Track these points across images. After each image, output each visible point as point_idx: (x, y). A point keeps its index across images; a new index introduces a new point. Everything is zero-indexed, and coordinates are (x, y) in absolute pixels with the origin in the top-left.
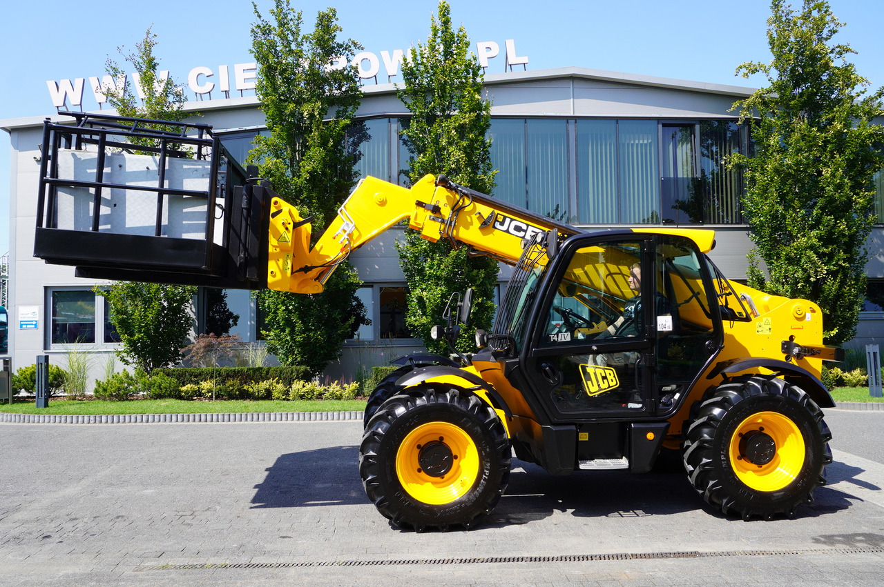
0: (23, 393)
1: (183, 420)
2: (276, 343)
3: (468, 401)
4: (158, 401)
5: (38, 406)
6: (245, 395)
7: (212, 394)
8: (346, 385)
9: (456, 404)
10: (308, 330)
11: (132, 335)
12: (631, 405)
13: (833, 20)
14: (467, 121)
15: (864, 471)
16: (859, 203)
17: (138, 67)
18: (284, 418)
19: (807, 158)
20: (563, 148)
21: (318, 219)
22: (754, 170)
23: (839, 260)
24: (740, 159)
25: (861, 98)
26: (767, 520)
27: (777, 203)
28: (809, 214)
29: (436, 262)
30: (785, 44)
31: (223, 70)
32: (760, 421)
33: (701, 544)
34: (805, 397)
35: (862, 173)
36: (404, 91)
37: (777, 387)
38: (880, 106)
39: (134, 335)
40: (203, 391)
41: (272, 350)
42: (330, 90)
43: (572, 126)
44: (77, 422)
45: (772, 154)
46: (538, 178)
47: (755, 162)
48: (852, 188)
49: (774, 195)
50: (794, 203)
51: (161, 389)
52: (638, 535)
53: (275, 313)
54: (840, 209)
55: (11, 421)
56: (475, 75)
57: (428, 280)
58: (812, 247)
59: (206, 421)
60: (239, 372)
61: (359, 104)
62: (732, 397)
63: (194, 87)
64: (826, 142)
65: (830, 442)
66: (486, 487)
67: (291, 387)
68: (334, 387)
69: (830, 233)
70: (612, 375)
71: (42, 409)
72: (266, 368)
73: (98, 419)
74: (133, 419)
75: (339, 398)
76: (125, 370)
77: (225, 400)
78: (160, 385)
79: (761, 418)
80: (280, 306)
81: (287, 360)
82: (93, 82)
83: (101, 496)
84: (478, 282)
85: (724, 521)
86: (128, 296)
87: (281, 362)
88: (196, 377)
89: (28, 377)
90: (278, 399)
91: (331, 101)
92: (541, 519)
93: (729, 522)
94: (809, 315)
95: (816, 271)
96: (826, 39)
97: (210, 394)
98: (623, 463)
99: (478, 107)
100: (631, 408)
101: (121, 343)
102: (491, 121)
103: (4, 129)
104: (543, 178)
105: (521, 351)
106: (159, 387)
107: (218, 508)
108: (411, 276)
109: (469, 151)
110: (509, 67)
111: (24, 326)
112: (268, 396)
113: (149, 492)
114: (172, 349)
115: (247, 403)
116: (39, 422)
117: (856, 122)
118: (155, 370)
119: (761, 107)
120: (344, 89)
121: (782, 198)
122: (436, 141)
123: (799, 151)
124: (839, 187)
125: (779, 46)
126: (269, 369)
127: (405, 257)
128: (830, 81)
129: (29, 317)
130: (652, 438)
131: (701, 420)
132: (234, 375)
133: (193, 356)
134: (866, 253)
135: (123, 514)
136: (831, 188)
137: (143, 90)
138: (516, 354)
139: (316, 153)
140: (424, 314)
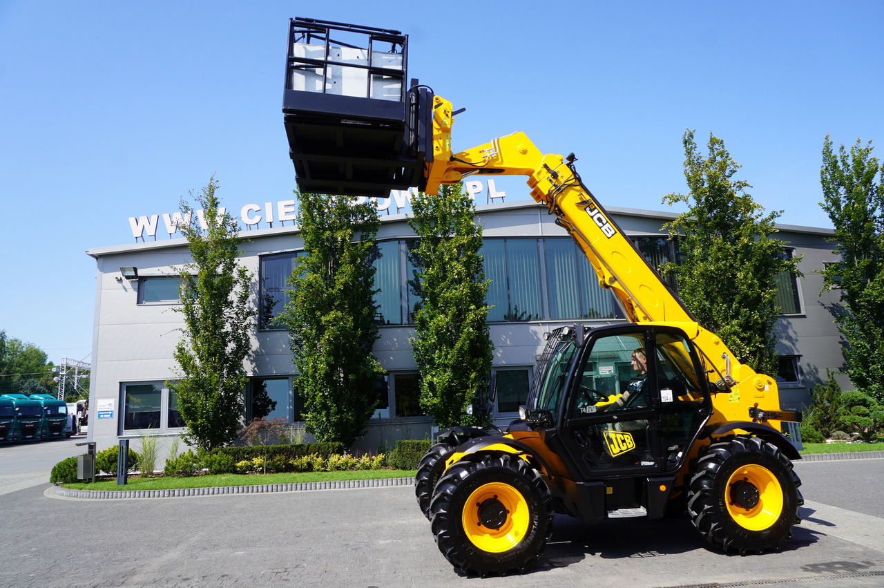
0: (102, 473)
1: (243, 492)
2: (313, 424)
3: (518, 464)
4: (219, 476)
5: (118, 484)
6: (290, 469)
7: (263, 468)
8: (373, 457)
9: (508, 467)
10: (339, 412)
11: (195, 420)
12: (643, 463)
13: (733, 163)
14: (466, 242)
15: (815, 511)
16: (766, 298)
17: (204, 205)
18: (327, 487)
19: (725, 265)
20: (535, 262)
21: (348, 321)
22: (684, 274)
23: (756, 342)
24: (671, 266)
25: (759, 220)
26: (759, 554)
27: (704, 299)
28: (730, 307)
29: (444, 353)
30: (699, 181)
31: (268, 206)
32: (746, 472)
33: (716, 577)
34: (778, 451)
35: (765, 275)
36: (413, 219)
37: (756, 444)
38: (773, 225)
39: (197, 421)
40: (255, 466)
41: (310, 430)
42: (356, 220)
43: (541, 244)
44: (154, 496)
45: (696, 262)
46: (517, 284)
47: (683, 268)
48: (760, 287)
49: (701, 293)
50: (717, 299)
51: (220, 465)
52: (662, 572)
53: (313, 398)
54: (753, 303)
55: (96, 497)
56: (468, 206)
57: (437, 368)
58: (735, 333)
59: (263, 492)
60: (284, 448)
61: (377, 230)
62: (722, 453)
63: (246, 220)
64: (736, 252)
65: (799, 488)
66: (536, 536)
67: (328, 460)
68: (365, 459)
69: (747, 322)
70: (628, 438)
71: (121, 486)
72: (306, 444)
73: (171, 493)
74: (201, 492)
75: (368, 468)
76: (190, 450)
77: (273, 473)
78: (220, 462)
79: (747, 469)
80: (318, 392)
81: (323, 438)
82: (166, 217)
83: (200, 559)
84: (478, 369)
85: (724, 556)
86: (192, 389)
87: (317, 440)
88: (248, 454)
89: (106, 459)
90: (318, 470)
91: (356, 228)
92: (578, 562)
93: (729, 558)
94: (767, 387)
95: (741, 352)
96: (729, 177)
97: (261, 468)
98: (642, 511)
99: (471, 230)
100: (644, 466)
101: (185, 428)
102: (483, 242)
103: (92, 255)
104: (520, 284)
105: (557, 421)
106: (219, 464)
107: (305, 565)
108: (423, 365)
109: (467, 265)
110: (490, 200)
111: (101, 416)
112: (309, 468)
113: (240, 553)
114: (227, 431)
115: (294, 475)
116: (121, 497)
117: (757, 238)
118: (214, 450)
119: (686, 227)
120: (366, 219)
121: (708, 295)
122: (441, 257)
123: (718, 260)
124: (751, 286)
125: (694, 182)
126: (309, 445)
127: (418, 350)
128: (734, 207)
129: (106, 408)
130: (664, 490)
131: (701, 474)
132: (280, 451)
133: (248, 437)
134: (775, 336)
135: (226, 573)
136: (744, 287)
137: (207, 223)
138: (553, 424)
139: (348, 269)
140: (435, 395)
